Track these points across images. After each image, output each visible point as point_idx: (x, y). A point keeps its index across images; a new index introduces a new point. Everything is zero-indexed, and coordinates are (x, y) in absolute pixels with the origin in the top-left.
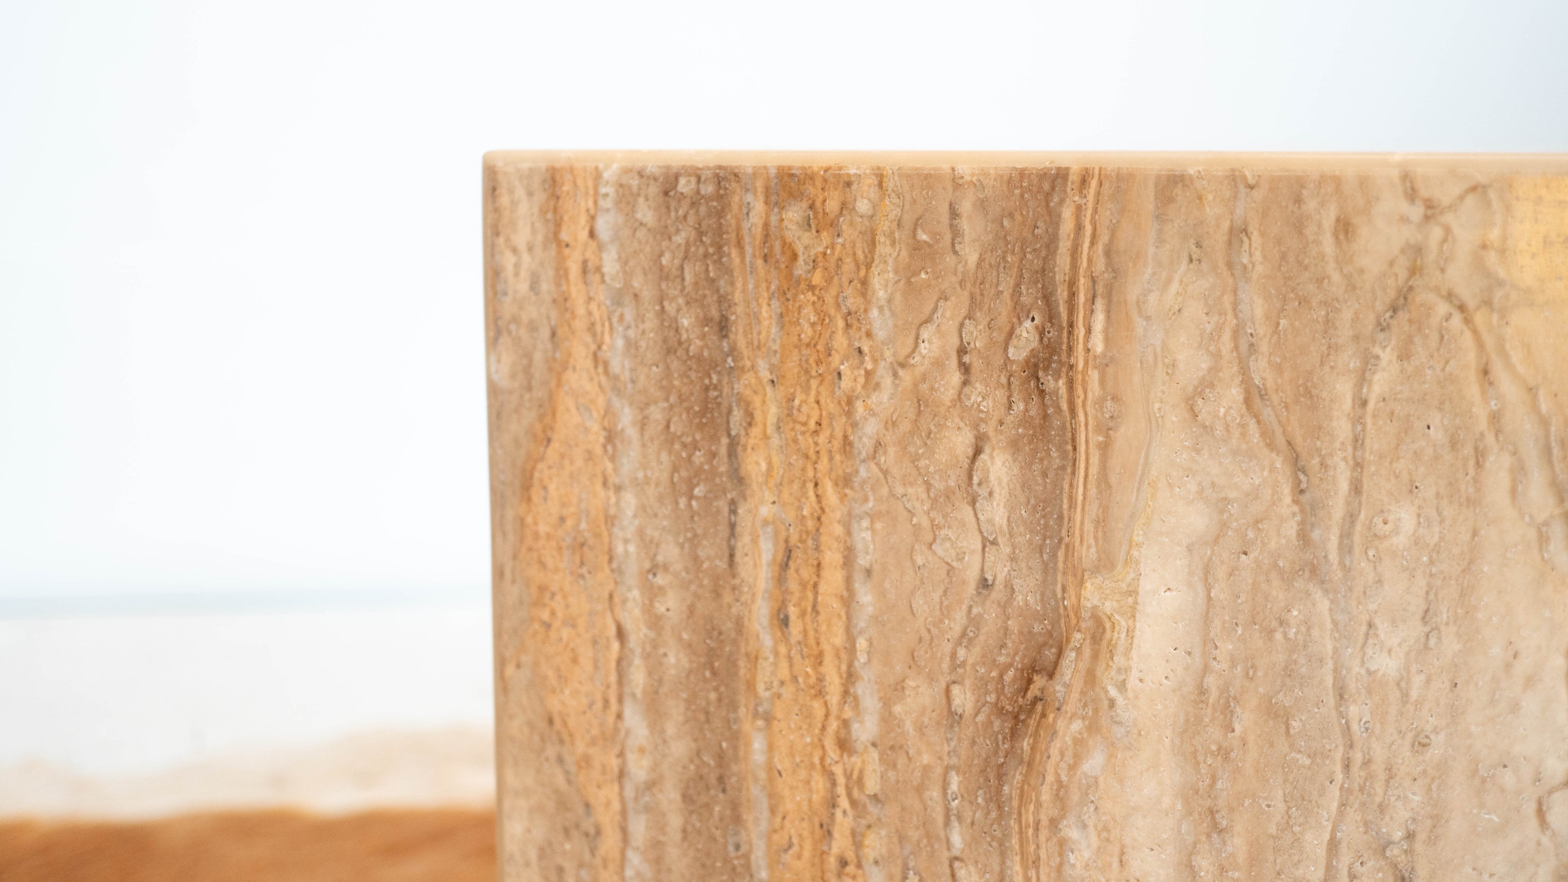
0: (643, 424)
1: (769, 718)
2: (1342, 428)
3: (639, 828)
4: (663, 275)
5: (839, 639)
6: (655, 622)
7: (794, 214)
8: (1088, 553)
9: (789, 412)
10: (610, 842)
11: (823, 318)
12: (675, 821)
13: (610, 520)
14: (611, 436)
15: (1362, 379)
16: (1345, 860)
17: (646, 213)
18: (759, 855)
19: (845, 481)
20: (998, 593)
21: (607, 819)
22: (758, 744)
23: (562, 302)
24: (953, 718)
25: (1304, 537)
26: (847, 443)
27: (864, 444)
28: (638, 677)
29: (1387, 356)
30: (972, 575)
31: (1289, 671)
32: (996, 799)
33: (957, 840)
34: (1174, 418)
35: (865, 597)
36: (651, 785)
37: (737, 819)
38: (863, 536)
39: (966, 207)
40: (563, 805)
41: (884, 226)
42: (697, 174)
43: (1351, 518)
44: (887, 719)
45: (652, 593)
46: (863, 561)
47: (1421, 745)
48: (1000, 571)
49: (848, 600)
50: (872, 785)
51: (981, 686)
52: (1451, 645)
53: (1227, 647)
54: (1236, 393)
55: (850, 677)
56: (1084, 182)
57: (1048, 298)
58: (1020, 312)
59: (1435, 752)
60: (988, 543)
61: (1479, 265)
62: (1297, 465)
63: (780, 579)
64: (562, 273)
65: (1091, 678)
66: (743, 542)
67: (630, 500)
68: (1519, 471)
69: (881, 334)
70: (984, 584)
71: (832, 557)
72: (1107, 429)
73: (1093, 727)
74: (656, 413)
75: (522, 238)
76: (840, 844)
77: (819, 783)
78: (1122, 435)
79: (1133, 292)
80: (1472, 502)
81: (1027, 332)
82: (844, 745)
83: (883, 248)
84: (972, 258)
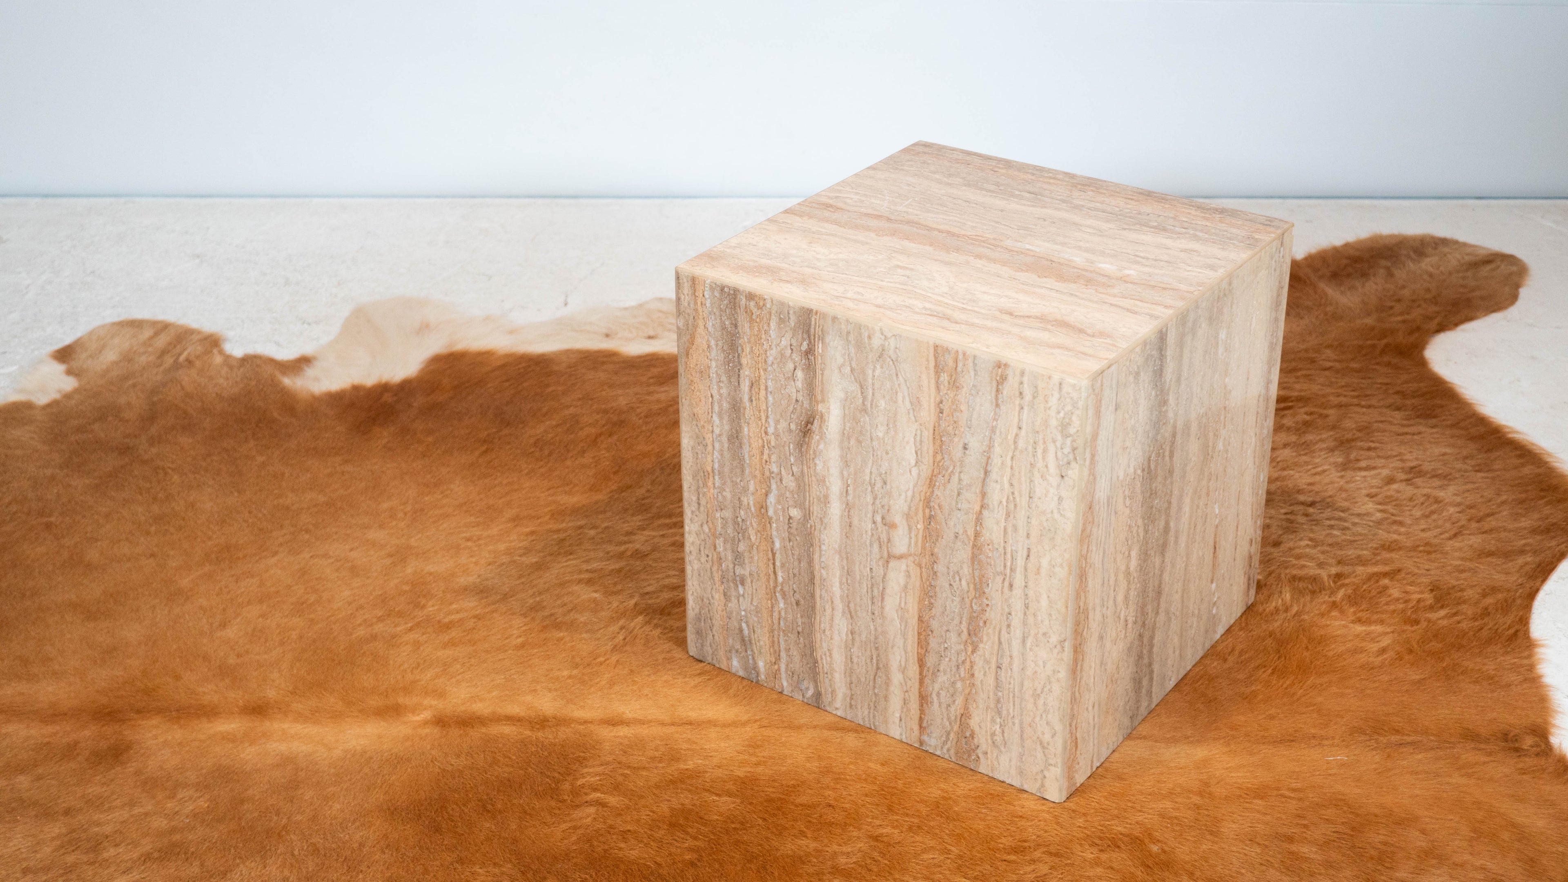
0: (717, 345)
1: (748, 424)
2: (870, 381)
3: (717, 445)
4: (721, 310)
5: (764, 407)
6: (721, 395)
7: (752, 304)
8: (819, 398)
9: (752, 351)
10: (710, 448)
11: (759, 330)
12: (726, 445)
13: (709, 367)
14: (709, 347)
15: (874, 371)
16: (873, 476)
17: (717, 294)
18: (746, 456)
19: (765, 370)
20: (800, 403)
21: (709, 442)
22: (746, 429)
23: (696, 310)
24: (790, 431)
25: (863, 403)
26: (765, 361)
27: (769, 362)
28: (716, 408)
29: (878, 367)
30: (794, 398)
31: (861, 432)
32: (800, 451)
33: (792, 460)
34: (837, 371)
35: (770, 398)
36: (720, 435)
37: (741, 447)
38: (770, 383)
39: (791, 312)
40: (698, 437)
41: (773, 312)
42: (729, 288)
43: (872, 401)
44: (776, 428)
45: (720, 388)
46: (769, 390)
47: (887, 453)
48: (800, 398)
49: (766, 398)
50: (773, 444)
51: (797, 424)
52: (892, 433)
53: (848, 425)
54: (849, 368)
55: (767, 417)
56: (816, 313)
57: (809, 337)
58: (803, 339)
59: (890, 455)
60: (798, 391)
61: (895, 352)
62: (862, 387)
63: (750, 390)
64: (696, 303)
65: (821, 427)
66: (741, 380)
67: (714, 364)
68: (904, 397)
69: (773, 337)
70: (797, 401)
71: (762, 387)
72: (823, 370)
73: (821, 438)
74: (720, 343)
75: (686, 291)
76: (765, 457)
77: (760, 441)
78: (826, 373)
79: (827, 341)
80: (896, 402)
81: (805, 344)
82: (766, 433)
83: (773, 317)
84: (793, 324)
